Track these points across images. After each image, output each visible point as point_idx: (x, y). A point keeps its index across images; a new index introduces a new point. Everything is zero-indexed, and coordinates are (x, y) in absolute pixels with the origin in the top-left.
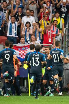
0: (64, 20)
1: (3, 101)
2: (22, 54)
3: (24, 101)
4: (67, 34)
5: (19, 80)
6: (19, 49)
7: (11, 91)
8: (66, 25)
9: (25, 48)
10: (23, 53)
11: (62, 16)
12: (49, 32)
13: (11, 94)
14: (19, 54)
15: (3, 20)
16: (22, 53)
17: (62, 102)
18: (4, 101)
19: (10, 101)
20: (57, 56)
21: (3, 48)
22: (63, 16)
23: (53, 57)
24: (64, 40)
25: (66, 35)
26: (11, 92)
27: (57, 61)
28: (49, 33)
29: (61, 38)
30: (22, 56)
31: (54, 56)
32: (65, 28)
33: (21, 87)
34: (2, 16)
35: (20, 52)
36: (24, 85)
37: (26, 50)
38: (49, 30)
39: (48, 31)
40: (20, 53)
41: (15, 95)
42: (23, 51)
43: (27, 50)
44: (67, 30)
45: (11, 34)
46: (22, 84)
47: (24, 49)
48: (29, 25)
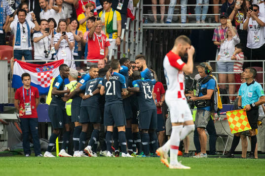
0: (121, 13)
1: (8, 166)
2: (42, 80)
3: (47, 167)
4: (127, 40)
5: (37, 128)
6: (37, 69)
7: (22, 148)
8: (125, 24)
9: (49, 67)
10: (45, 76)
11: (118, 8)
12: (99, 36)
13: (23, 153)
14: (37, 80)
15: (6, 15)
16: (42, 77)
17: (119, 167)
18: (10, 166)
19: (21, 167)
20: (112, 84)
21: (7, 67)
22: (120, 8)
23: (107, 86)
24: (122, 51)
25: (125, 43)
26: (23, 150)
27: (111, 94)
28: (100, 38)
29: (116, 48)
30: (43, 83)
31: (109, 84)
32: (123, 30)
33: (41, 141)
34: (4, 9)
35: (39, 75)
36: (46, 137)
37: (51, 72)
38: (99, 33)
39: (97, 35)
40: (39, 77)
41: (30, 155)
42: (45, 74)
43: (53, 71)
44: (127, 34)
45: (19, 45)
46: (44, 135)
47: (46, 69)
48: (53, 24)
